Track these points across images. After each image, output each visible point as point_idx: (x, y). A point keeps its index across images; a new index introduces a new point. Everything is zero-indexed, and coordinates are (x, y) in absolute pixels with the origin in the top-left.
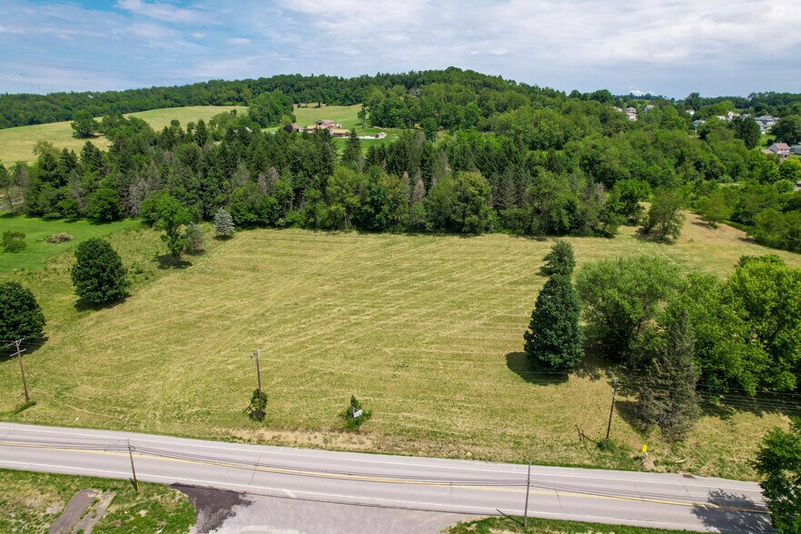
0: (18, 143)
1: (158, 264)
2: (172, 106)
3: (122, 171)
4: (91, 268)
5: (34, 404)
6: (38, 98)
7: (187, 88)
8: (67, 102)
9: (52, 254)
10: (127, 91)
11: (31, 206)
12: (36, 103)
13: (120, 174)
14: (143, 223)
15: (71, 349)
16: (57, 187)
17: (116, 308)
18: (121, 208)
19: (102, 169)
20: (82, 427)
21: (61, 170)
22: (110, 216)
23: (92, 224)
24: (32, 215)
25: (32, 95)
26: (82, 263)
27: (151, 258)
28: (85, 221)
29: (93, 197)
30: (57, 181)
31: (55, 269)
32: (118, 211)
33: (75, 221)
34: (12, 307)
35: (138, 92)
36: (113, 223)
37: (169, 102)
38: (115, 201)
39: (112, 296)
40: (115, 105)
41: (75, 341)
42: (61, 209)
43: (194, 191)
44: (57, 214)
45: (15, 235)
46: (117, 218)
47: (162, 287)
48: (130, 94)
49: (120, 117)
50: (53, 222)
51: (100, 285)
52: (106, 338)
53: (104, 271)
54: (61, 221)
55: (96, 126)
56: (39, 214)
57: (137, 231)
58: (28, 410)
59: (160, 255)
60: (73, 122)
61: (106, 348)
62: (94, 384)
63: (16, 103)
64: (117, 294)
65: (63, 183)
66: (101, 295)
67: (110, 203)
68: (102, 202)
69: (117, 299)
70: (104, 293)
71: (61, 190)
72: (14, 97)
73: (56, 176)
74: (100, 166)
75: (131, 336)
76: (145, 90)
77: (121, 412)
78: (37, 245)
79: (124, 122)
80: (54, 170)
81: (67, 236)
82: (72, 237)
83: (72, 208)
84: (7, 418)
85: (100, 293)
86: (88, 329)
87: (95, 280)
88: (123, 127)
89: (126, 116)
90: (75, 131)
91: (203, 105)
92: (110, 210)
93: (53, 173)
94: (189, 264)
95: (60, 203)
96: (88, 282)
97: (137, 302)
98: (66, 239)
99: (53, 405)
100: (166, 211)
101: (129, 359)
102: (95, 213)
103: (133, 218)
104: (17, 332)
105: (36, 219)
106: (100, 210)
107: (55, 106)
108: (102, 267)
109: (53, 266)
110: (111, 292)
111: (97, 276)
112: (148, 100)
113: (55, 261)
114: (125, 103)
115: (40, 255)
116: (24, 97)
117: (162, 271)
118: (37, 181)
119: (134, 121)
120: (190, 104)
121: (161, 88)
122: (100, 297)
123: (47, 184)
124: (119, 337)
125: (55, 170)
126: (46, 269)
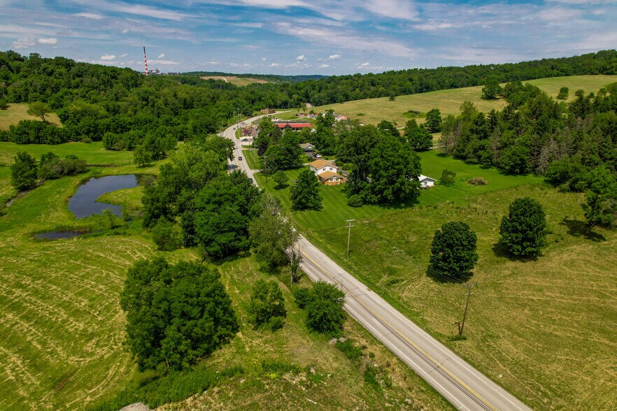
0: (446, 100)
1: (567, 229)
2: (558, 75)
3: (538, 133)
4: (521, 224)
5: (465, 339)
6: (458, 69)
7: (575, 59)
8: (476, 72)
9: (473, 194)
10: (520, 63)
11: (459, 151)
12: (457, 73)
13: (536, 136)
14: (545, 181)
15: (492, 294)
16: (480, 139)
17: (529, 264)
18: (530, 165)
19: (518, 128)
20: (505, 389)
21: (486, 127)
22: (518, 170)
23: (501, 173)
24: (457, 157)
25: (455, 68)
26: (514, 217)
27: (559, 220)
28: (494, 170)
29: (508, 152)
30: (482, 135)
31: (476, 209)
32: (526, 167)
33: (488, 168)
34: (462, 245)
35: (530, 63)
36: (519, 176)
37: (555, 72)
38: (526, 158)
39: (530, 252)
40: (509, 74)
41: (495, 286)
42: (479, 157)
43: (612, 161)
44: (476, 160)
45: (450, 173)
46: (523, 172)
47: (574, 256)
48: (523, 65)
49: (519, 84)
50: (472, 166)
51: (523, 240)
52: (523, 294)
53: (531, 230)
54: (478, 166)
55: (500, 91)
56: (463, 158)
57: (542, 189)
58: (460, 342)
59: (568, 219)
60: (484, 86)
61: (523, 306)
62: (514, 344)
63: (445, 73)
64: (534, 252)
65: (486, 137)
66: (520, 249)
67: (522, 160)
68: (514, 158)
69: (531, 256)
70: (524, 248)
71: (483, 142)
72: (445, 69)
73: (482, 131)
74: (517, 126)
75: (547, 303)
76: (536, 62)
77: (545, 395)
78: (460, 183)
79: (521, 88)
80: (481, 127)
81: (483, 180)
82: (486, 182)
83: (488, 158)
84: (444, 342)
85: (519, 247)
86: (505, 277)
87: (520, 235)
88: (522, 92)
89: (524, 83)
90: (484, 94)
91: (592, 74)
92: (519, 165)
93: (481, 128)
94: (601, 238)
95: (481, 152)
96: (514, 235)
97: (550, 265)
98: (482, 183)
99: (479, 348)
100: (599, 183)
101: (548, 330)
102: (506, 165)
103: (536, 175)
104: (458, 265)
105: (459, 161)
106: (512, 164)
107: (467, 75)
108: (530, 225)
109: (474, 205)
110: (529, 249)
111: (523, 232)
112: (537, 70)
113: (475, 202)
114: (518, 72)
115: (464, 193)
116: (450, 69)
117: (571, 237)
118: (468, 133)
119: (530, 87)
120: (575, 73)
121: (550, 60)
122: (518, 251)
123: (475, 136)
124: (535, 298)
125: (483, 126)
126: (469, 207)
